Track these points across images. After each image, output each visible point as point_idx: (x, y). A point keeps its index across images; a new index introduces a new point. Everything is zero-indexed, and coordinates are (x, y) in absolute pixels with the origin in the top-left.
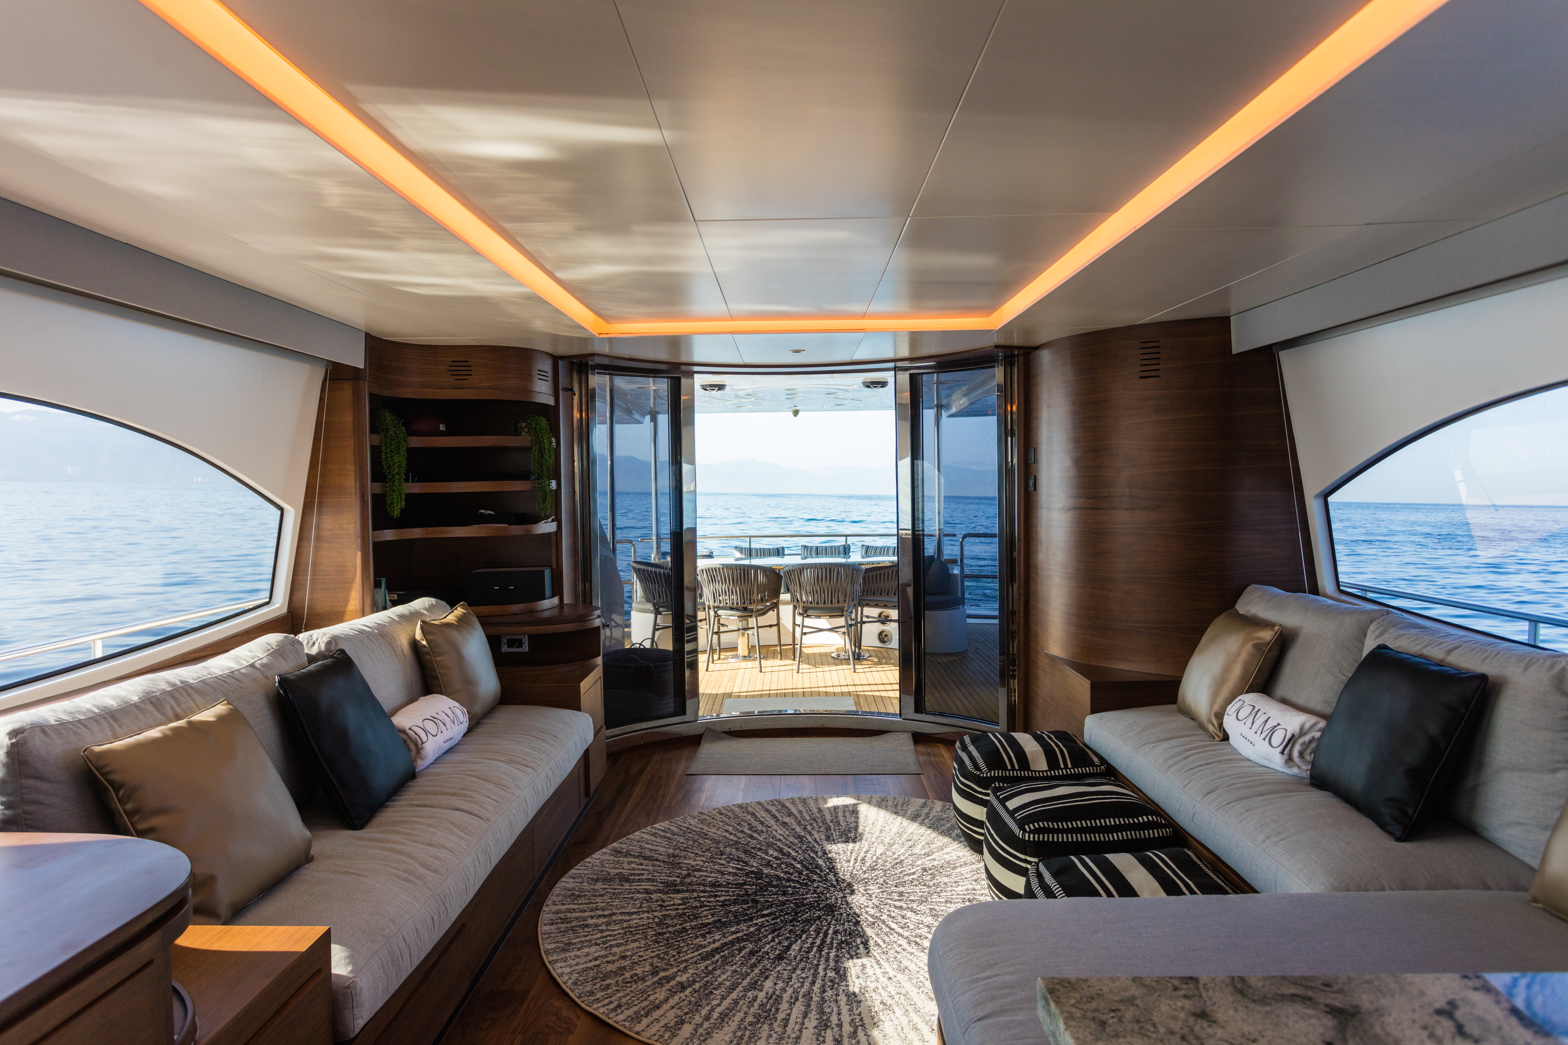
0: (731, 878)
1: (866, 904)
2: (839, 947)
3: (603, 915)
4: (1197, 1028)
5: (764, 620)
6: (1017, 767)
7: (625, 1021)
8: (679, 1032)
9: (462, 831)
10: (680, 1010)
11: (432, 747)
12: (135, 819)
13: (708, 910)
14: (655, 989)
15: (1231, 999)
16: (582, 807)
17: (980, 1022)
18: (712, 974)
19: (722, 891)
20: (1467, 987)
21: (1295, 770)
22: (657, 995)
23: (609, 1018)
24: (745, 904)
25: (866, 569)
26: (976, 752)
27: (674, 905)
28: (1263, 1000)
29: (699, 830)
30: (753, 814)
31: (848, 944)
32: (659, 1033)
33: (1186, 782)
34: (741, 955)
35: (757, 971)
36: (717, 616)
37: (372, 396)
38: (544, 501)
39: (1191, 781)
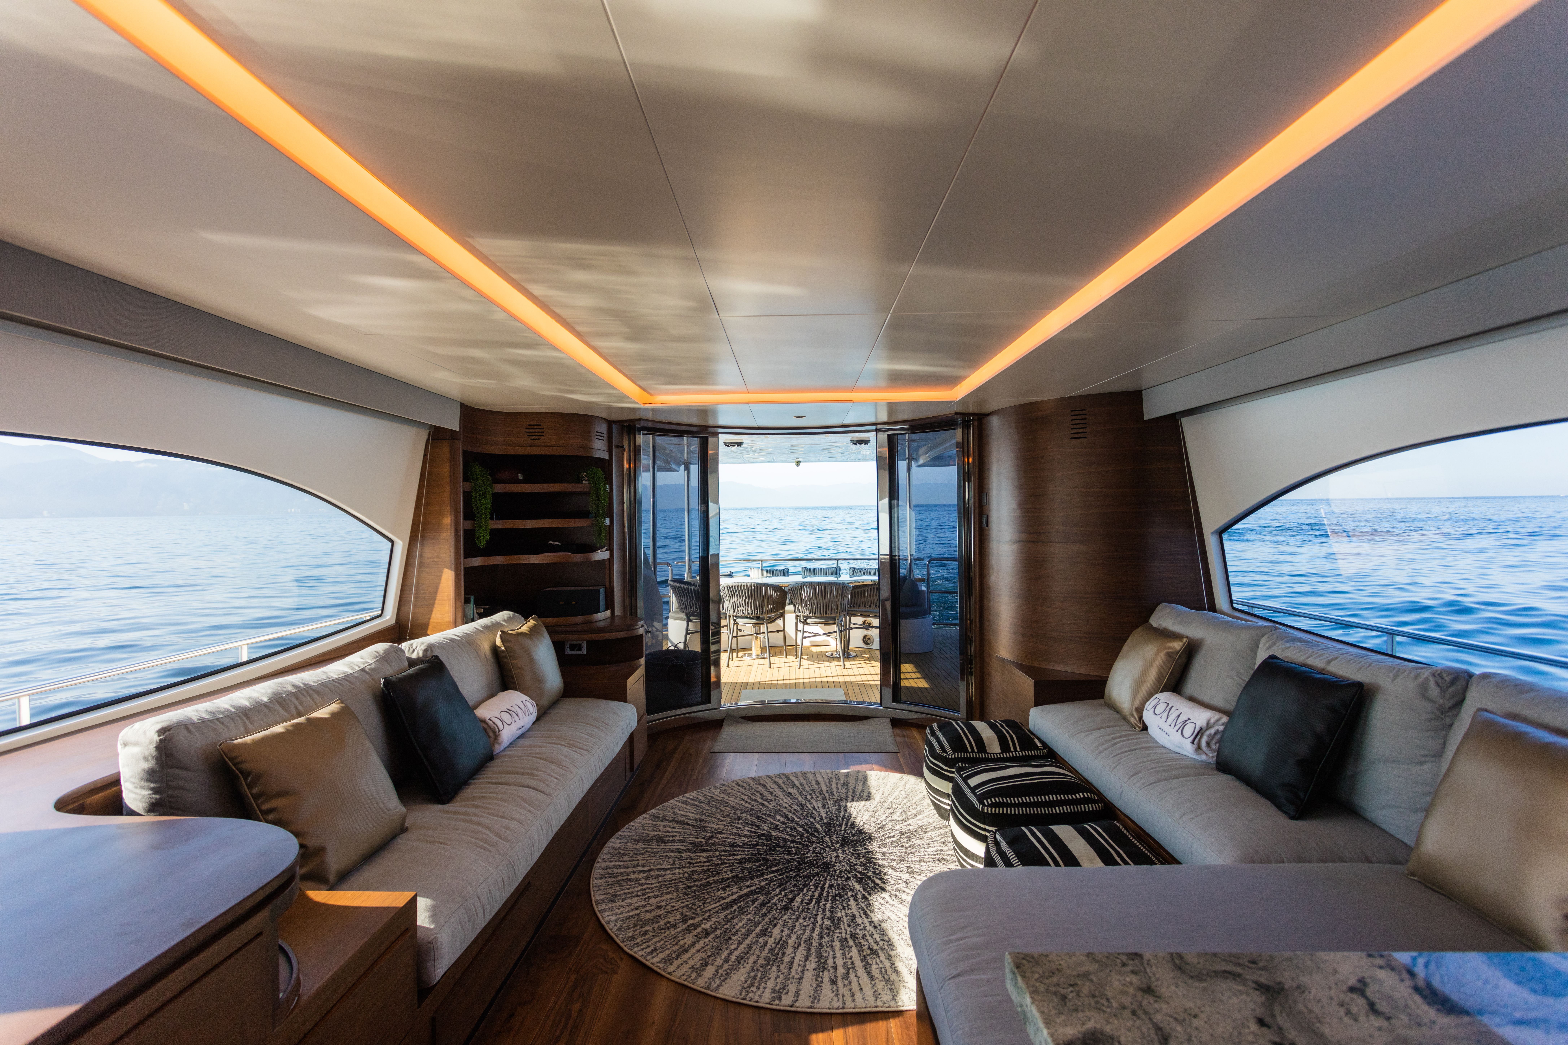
0: (746, 839)
1: (855, 863)
2: (834, 900)
3: (643, 871)
4: (1145, 1003)
5: (772, 627)
6: (976, 750)
7: (659, 962)
8: (704, 973)
9: (529, 805)
10: (704, 954)
11: (507, 734)
12: (260, 801)
13: (727, 867)
14: (684, 935)
15: (1172, 975)
16: (628, 779)
17: (954, 979)
18: (731, 922)
19: (739, 851)
20: (1373, 966)
21: (1203, 757)
22: (686, 940)
23: (647, 960)
24: (758, 862)
25: (853, 586)
26: (943, 737)
27: (700, 862)
28: (1199, 977)
29: (720, 799)
30: (764, 786)
31: (841, 896)
32: (686, 974)
33: (1114, 766)
34: (754, 905)
35: (767, 919)
36: (736, 623)
37: (465, 453)
38: (600, 535)
39: (1118, 765)
